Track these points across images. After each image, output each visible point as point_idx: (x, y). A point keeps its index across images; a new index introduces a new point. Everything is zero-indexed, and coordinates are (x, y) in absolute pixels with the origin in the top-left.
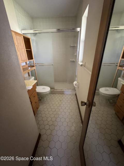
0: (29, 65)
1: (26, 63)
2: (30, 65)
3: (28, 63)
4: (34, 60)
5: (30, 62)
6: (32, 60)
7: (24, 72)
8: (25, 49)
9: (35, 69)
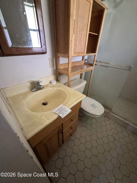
0: (86, 61)
1: (83, 57)
2: (88, 61)
3: (86, 58)
4: (96, 54)
5: (89, 57)
6: (95, 54)
7: (72, 73)
8: (88, 32)
9: (92, 70)
